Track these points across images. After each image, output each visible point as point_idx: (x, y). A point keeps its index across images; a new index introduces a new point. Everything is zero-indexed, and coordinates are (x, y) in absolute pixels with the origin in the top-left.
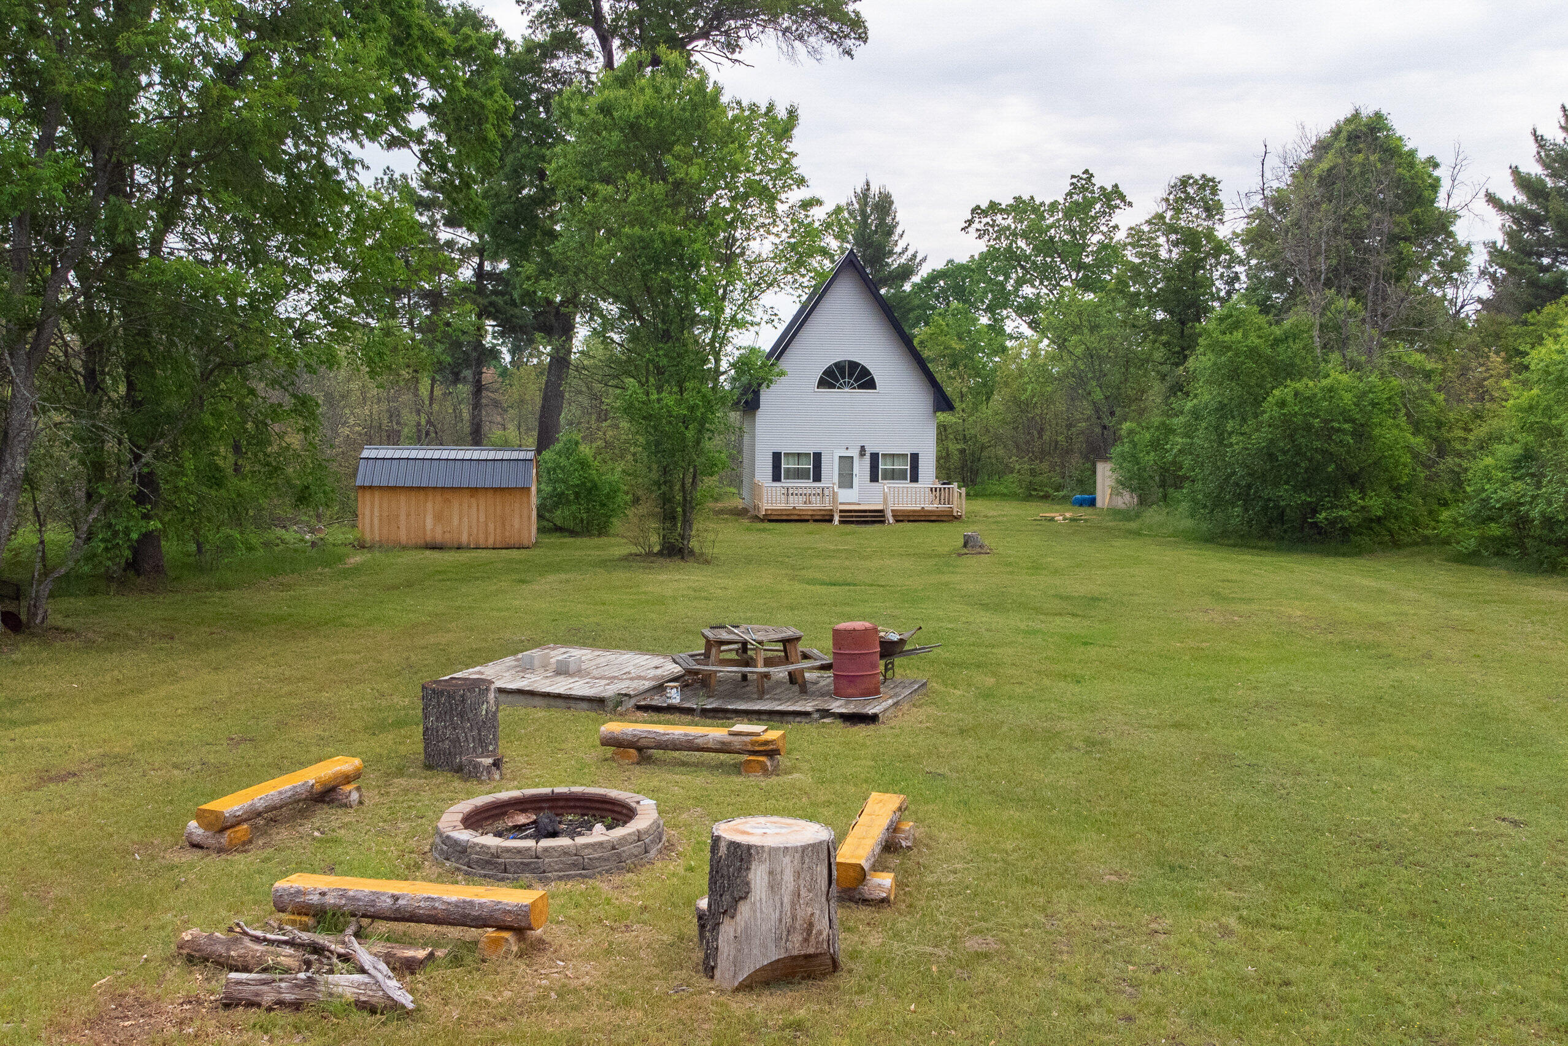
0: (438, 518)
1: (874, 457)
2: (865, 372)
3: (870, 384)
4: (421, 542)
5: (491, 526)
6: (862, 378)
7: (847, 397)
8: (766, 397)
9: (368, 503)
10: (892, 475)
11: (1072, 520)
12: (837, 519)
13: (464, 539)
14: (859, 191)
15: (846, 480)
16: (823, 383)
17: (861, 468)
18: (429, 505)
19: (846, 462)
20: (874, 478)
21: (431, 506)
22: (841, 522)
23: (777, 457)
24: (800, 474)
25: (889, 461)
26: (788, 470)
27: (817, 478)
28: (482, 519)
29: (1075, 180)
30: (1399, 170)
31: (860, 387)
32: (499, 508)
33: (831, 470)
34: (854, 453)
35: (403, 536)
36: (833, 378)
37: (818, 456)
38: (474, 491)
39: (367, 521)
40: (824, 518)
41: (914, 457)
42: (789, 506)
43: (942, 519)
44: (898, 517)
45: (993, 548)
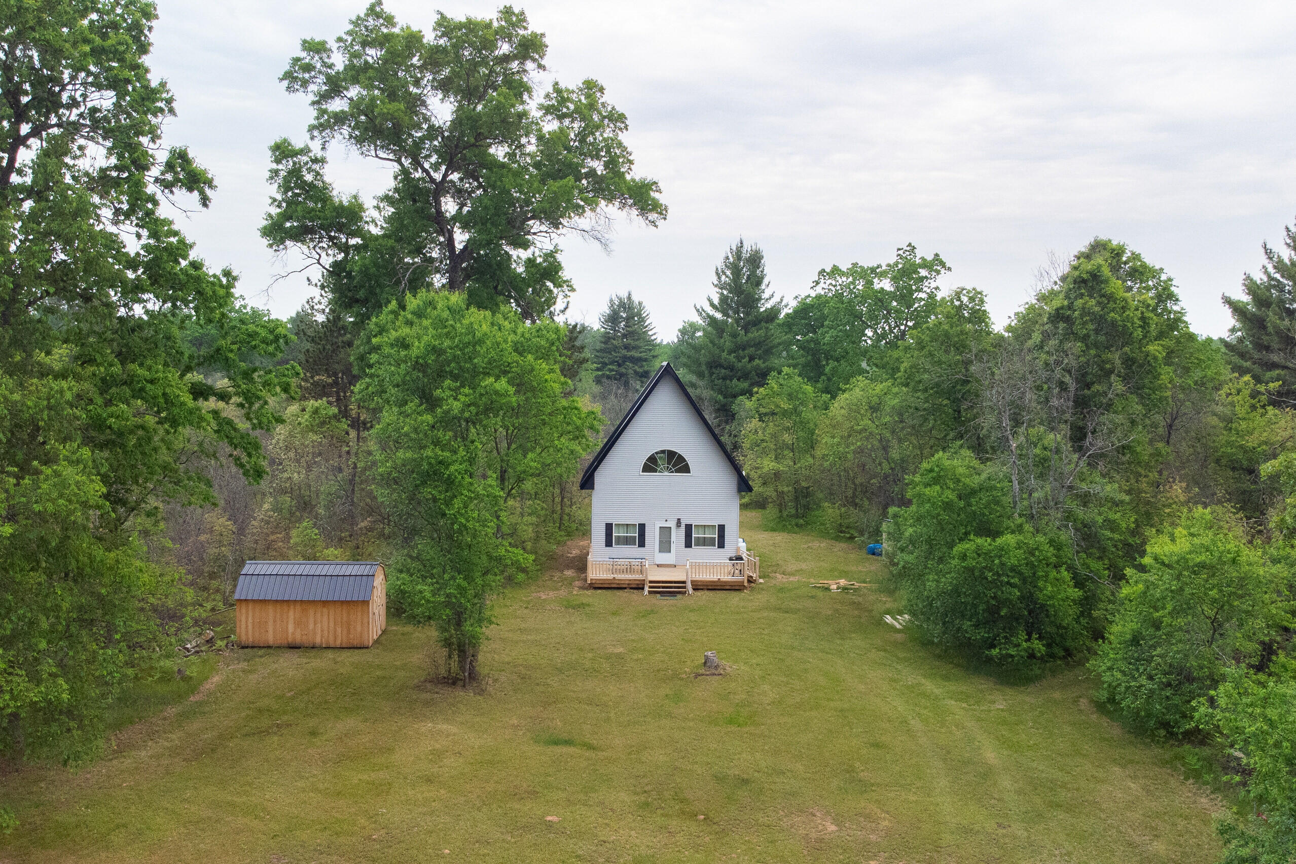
0: (298, 624)
1: (689, 528)
2: (681, 459)
3: (686, 469)
4: (285, 642)
5: (339, 630)
6: (679, 464)
7: (665, 479)
8: (600, 478)
9: (244, 611)
10: (703, 542)
11: (845, 589)
12: (647, 589)
13: (318, 640)
14: (734, 249)
15: (665, 546)
16: (646, 468)
17: (678, 537)
18: (291, 613)
19: (665, 532)
20: (688, 545)
21: (292, 614)
22: (650, 592)
23: (609, 527)
24: (628, 541)
25: (701, 530)
26: (618, 538)
27: (642, 544)
28: (332, 625)
29: (901, 252)
30: (1112, 314)
31: (677, 471)
32: (345, 615)
33: (653, 537)
34: (672, 524)
35: (270, 638)
36: (657, 463)
37: (642, 527)
38: (325, 603)
39: (243, 626)
40: (639, 587)
41: (722, 528)
42: (610, 576)
43: (735, 588)
44: (698, 586)
45: (728, 666)
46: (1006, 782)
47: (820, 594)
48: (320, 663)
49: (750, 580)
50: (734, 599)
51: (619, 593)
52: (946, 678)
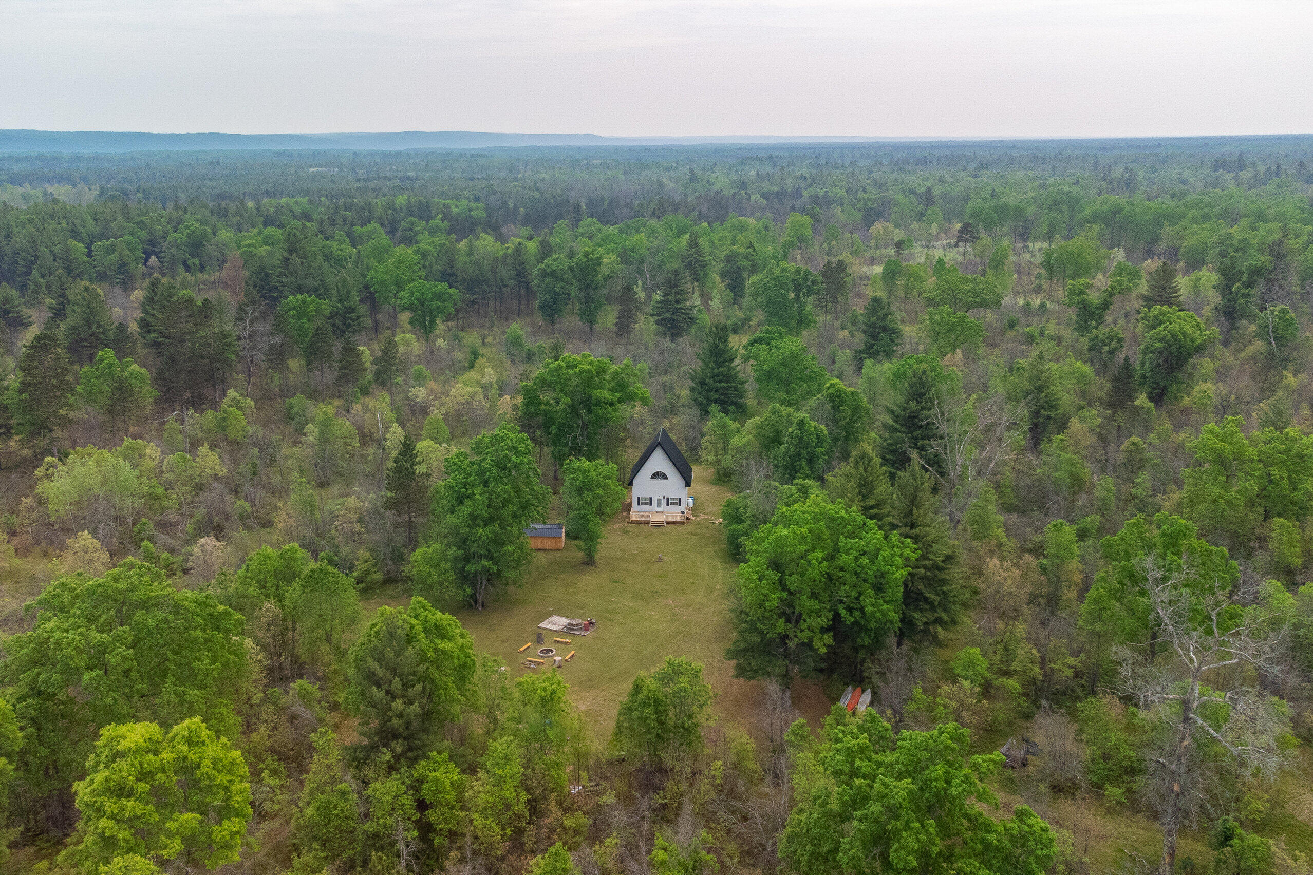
0: (542, 543)
1: (668, 499)
2: (665, 475)
3: (666, 478)
4: (538, 548)
5: (553, 545)
6: (665, 477)
7: (659, 482)
8: (635, 482)
10: (672, 504)
11: (720, 523)
12: (650, 524)
13: (547, 548)
15: (659, 505)
16: (652, 478)
17: (664, 502)
19: (659, 501)
20: (668, 505)
21: (540, 540)
22: (651, 526)
23: (639, 498)
24: (646, 503)
25: (672, 500)
26: (642, 502)
27: (651, 505)
28: (551, 543)
31: (663, 479)
32: (554, 540)
33: (655, 502)
34: (662, 498)
36: (656, 475)
37: (651, 499)
38: (549, 537)
40: (648, 523)
41: (680, 499)
42: (638, 519)
43: (682, 523)
44: (668, 523)
45: (665, 558)
46: (716, 593)
47: (711, 525)
48: (550, 555)
49: (687, 518)
50: (680, 528)
51: (641, 526)
52: (726, 563)
